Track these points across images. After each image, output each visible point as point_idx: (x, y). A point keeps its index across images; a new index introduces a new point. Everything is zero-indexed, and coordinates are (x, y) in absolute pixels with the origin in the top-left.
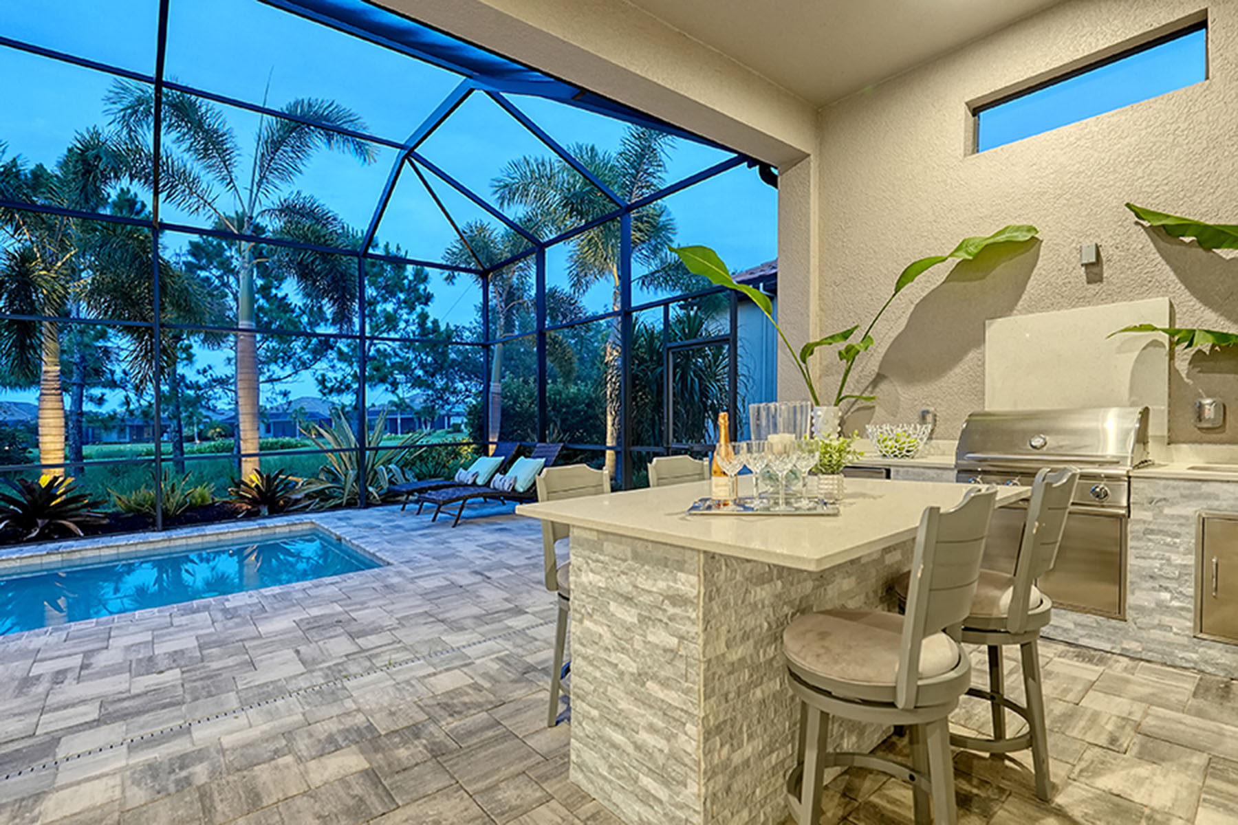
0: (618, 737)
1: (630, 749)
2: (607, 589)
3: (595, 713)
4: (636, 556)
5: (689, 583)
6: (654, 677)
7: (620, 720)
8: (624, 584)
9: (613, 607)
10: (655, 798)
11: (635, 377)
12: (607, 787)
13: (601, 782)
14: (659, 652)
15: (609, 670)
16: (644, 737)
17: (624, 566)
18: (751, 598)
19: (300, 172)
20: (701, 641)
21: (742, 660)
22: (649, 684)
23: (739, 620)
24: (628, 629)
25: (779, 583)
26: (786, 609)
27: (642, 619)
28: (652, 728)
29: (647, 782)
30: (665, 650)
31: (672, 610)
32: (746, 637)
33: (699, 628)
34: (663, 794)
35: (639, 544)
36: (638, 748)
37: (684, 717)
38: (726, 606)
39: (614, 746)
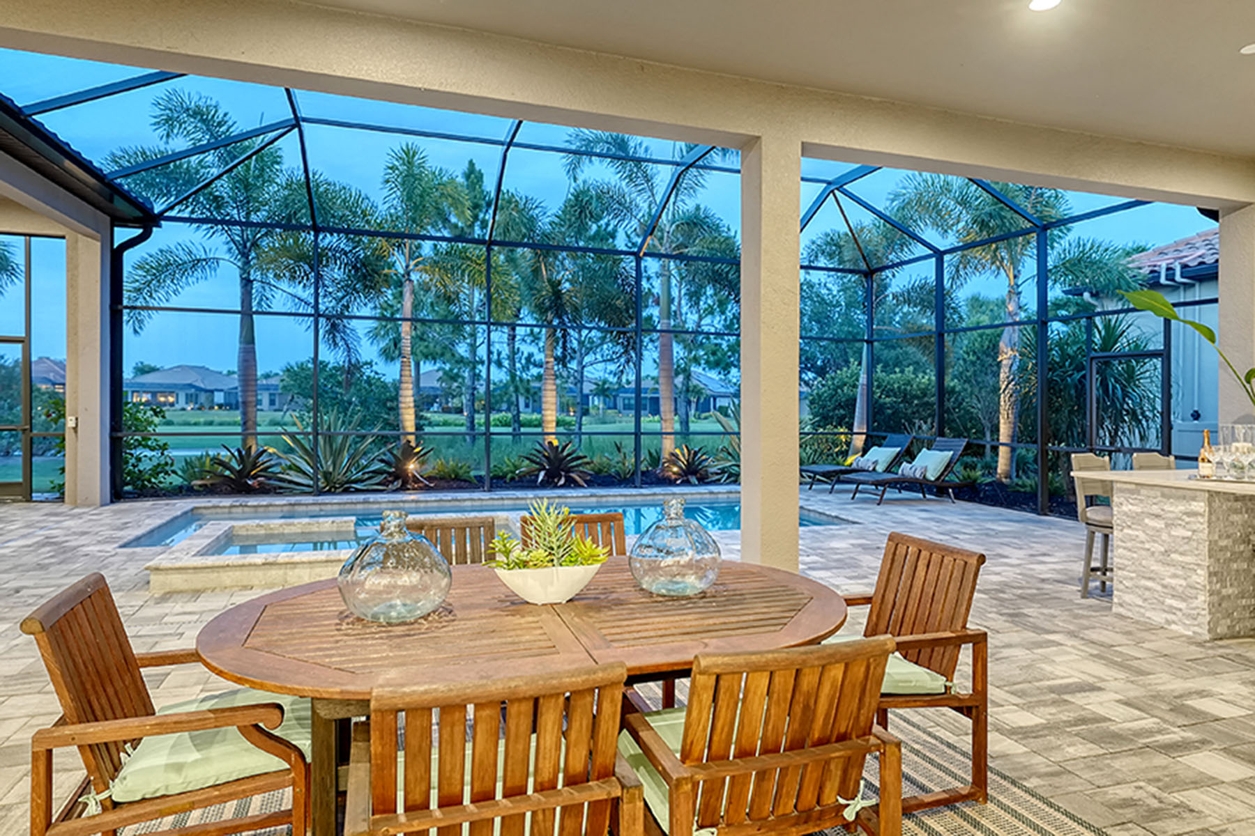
0: (1149, 584)
1: (1159, 588)
2: (1143, 513)
3: (1133, 575)
4: (1163, 495)
5: (1200, 506)
6: (1176, 552)
7: (1152, 575)
8: (1155, 509)
9: (1147, 521)
10: (1176, 609)
11: (1051, 381)
12: (1142, 611)
13: (1137, 609)
14: (1179, 540)
15: (1144, 553)
16: (1168, 581)
17: (1155, 501)
18: (1231, 519)
19: (703, 186)
20: (1206, 532)
21: (1226, 547)
22: (1173, 556)
23: (1225, 527)
24: (1158, 531)
25: (1246, 516)
26: (1250, 530)
27: (1167, 525)
28: (1175, 576)
29: (1169, 601)
30: (1184, 538)
31: (1187, 519)
32: (1228, 537)
33: (1206, 525)
34: (1182, 605)
35: (1166, 490)
36: (1164, 586)
37: (1196, 567)
38: (1218, 519)
39: (1148, 589)
